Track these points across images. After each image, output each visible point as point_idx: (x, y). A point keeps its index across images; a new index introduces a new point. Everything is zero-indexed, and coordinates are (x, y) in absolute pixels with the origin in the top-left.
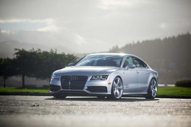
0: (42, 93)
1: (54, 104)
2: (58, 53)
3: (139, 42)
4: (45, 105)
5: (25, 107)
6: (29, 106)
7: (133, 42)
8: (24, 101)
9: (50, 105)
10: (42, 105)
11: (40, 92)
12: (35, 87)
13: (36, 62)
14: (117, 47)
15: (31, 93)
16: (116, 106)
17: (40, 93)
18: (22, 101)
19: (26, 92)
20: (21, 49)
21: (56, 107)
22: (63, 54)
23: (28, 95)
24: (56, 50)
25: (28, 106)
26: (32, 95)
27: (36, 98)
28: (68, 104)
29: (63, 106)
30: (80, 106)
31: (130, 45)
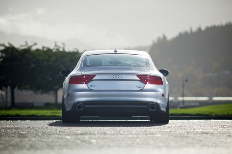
0: (41, 116)
1: (57, 134)
2: (67, 50)
3: (200, 29)
4: (42, 135)
5: (10, 138)
6: (16, 136)
7: (191, 30)
8: (10, 128)
9: (49, 134)
10: (37, 135)
11: (37, 114)
12: (31, 106)
13: (33, 66)
14: (165, 37)
15: (23, 116)
16: (155, 134)
17: (38, 116)
18: (6, 128)
19: (15, 114)
20: (8, 45)
21: (60, 137)
22: (75, 51)
23: (17, 120)
24: (64, 44)
25: (14, 137)
26: (25, 119)
27: (30, 124)
28: (78, 133)
29: (70, 136)
30: (97, 135)
31: (186, 34)
